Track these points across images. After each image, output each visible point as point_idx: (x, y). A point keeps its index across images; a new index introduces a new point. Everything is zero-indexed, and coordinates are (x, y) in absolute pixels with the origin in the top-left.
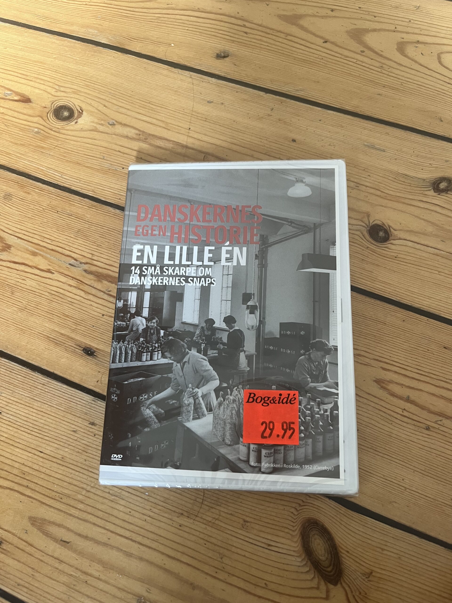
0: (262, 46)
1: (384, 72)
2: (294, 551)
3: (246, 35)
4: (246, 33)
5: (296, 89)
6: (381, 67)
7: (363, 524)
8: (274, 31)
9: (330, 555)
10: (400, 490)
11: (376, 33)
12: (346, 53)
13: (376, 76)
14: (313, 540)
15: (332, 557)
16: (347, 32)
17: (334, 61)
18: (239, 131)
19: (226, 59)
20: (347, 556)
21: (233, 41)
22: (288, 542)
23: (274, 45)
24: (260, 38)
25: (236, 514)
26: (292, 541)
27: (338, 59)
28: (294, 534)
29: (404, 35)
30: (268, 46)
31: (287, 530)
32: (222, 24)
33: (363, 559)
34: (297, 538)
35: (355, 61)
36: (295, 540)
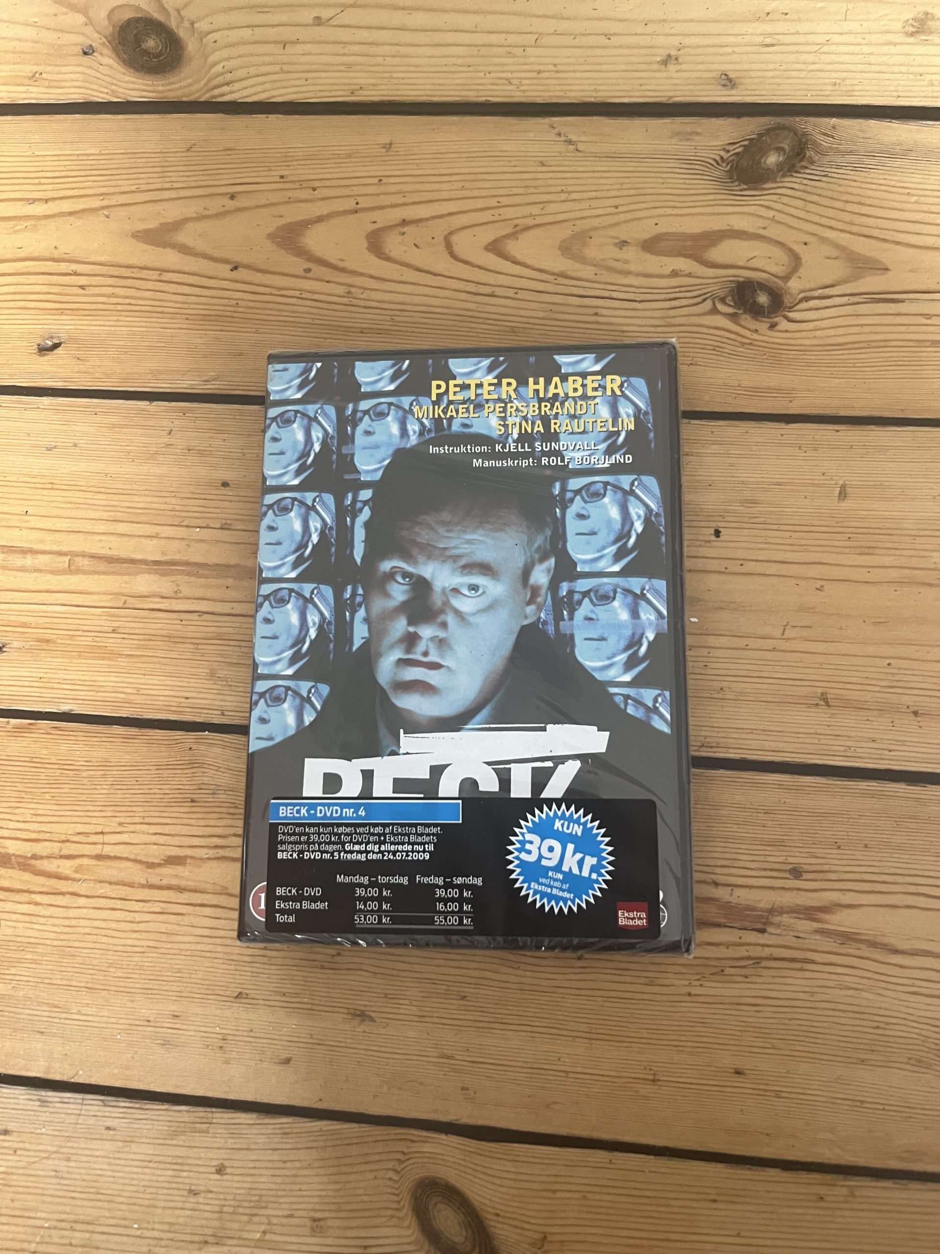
0: (119, 307)
1: (355, 302)
2: (409, 1244)
3: (81, 291)
4: (82, 287)
5: (204, 378)
6: (349, 292)
7: (511, 1158)
8: (134, 270)
9: (470, 1231)
10: (560, 1078)
11: (324, 223)
12: (279, 281)
13: (344, 314)
14: (436, 1213)
15: (473, 1232)
16: (271, 236)
17: (258, 305)
18: (121, 491)
19: (59, 351)
20: (498, 1222)
21: (62, 312)
22: (395, 1231)
23: (140, 298)
24: (110, 290)
25: (297, 1213)
26: (402, 1228)
27: (266, 298)
28: (401, 1214)
29: (377, 215)
30: (130, 304)
31: (390, 1212)
32: (33, 279)
33: (524, 1218)
34: (410, 1219)
35: (297, 293)
36: (406, 1224)
